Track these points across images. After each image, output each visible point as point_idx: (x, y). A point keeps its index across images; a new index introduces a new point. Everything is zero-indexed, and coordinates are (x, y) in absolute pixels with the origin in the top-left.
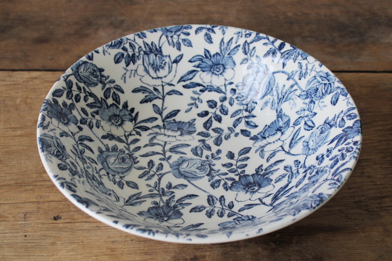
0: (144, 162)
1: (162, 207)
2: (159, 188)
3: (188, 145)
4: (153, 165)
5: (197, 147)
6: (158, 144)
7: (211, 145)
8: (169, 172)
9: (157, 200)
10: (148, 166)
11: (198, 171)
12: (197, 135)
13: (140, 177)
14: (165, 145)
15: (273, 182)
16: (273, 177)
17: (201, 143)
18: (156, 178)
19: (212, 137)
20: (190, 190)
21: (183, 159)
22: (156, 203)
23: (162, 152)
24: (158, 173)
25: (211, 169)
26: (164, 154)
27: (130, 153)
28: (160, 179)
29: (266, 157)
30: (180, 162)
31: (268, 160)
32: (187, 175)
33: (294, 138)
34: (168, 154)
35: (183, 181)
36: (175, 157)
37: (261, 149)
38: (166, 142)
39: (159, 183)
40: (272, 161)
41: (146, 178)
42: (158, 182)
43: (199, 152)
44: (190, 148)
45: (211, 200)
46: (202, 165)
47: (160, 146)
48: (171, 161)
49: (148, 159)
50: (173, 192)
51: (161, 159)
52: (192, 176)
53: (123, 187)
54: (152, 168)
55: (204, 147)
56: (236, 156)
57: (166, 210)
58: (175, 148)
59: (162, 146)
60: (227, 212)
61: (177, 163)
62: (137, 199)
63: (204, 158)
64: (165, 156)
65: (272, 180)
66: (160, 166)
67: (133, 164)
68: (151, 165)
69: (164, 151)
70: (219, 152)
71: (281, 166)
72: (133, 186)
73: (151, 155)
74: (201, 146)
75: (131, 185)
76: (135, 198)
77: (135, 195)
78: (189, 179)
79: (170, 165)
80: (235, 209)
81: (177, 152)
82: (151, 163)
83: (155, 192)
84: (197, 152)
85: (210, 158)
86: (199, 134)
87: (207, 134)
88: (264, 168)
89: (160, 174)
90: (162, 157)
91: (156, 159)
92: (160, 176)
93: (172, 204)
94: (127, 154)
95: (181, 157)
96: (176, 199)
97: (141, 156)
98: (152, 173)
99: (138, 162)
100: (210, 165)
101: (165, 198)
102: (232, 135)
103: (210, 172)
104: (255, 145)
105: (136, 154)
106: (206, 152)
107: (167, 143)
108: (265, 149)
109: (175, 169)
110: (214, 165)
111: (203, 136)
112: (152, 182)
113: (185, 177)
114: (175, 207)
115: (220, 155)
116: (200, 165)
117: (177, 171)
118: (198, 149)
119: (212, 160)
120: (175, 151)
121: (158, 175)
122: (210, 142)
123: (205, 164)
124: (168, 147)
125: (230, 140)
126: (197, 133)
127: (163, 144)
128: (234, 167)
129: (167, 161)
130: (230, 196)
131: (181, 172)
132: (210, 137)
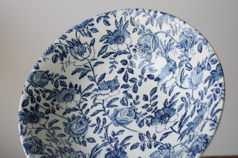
0: (93, 120)
1: (113, 152)
2: (107, 137)
3: (118, 98)
4: (100, 121)
5: (123, 98)
6: (99, 103)
7: (131, 94)
8: (111, 124)
9: (109, 146)
10: (97, 122)
11: (128, 117)
12: (121, 88)
13: (95, 132)
14: (103, 103)
15: (177, 111)
16: (176, 107)
17: (125, 94)
18: (104, 131)
19: (131, 87)
20: (127, 133)
21: (117, 110)
22: (109, 150)
23: (103, 109)
24: (104, 126)
25: (136, 113)
26: (104, 110)
27: (84, 116)
28: (106, 131)
29: (168, 92)
30: (115, 114)
31: (170, 95)
32: (122, 122)
33: (182, 76)
34: (107, 109)
35: (121, 128)
36: (112, 111)
37: (164, 86)
38: (103, 100)
39: (107, 133)
40: (172, 94)
41: (98, 132)
42: (106, 133)
43: (125, 102)
44: (119, 100)
45: (141, 137)
46: (129, 112)
47: (101, 104)
48: (110, 114)
49: (95, 117)
50: (117, 138)
51: (103, 115)
52: (126, 122)
53: (86, 144)
54: (100, 123)
55: (128, 97)
56: (149, 97)
57: (116, 153)
58: (110, 103)
59: (102, 104)
60: (153, 143)
61: (114, 115)
62: (97, 150)
63: (129, 106)
64: (105, 112)
65: (175, 110)
66: (104, 120)
67: (88, 123)
68: (99, 121)
69: (104, 108)
70: (137, 97)
71: (178, 97)
72: (92, 141)
73: (97, 113)
74: (125, 97)
75: (90, 140)
76: (95, 150)
77: (95, 147)
78: (124, 125)
79: (110, 117)
80: (158, 140)
81: (112, 106)
82: (98, 119)
83: (106, 141)
84: (124, 102)
85: (133, 104)
86: (122, 87)
87: (127, 86)
88: (168, 101)
89: (106, 127)
90: (103, 113)
91: (100, 115)
92: (106, 128)
93: (119, 147)
94: (83, 117)
95: (115, 109)
96: (120, 142)
97: (91, 116)
98: (101, 127)
99: (90, 121)
100: (134, 110)
101: (113, 144)
102: (143, 81)
103: (136, 116)
104: (159, 84)
105: (88, 116)
106: (130, 101)
107: (104, 100)
108: (166, 86)
109: (114, 120)
110: (137, 109)
111: (125, 88)
112: (102, 134)
113: (122, 124)
114: (121, 148)
115: (139, 100)
116: (128, 112)
117: (115, 121)
118: (124, 100)
119: (135, 105)
120: (110, 106)
121: (105, 128)
122: (130, 91)
123: (131, 110)
124: (105, 104)
125: (142, 85)
126: (120, 87)
127: (102, 102)
128: (150, 106)
129: (108, 115)
130: (152, 130)
131: (118, 121)
132: (129, 87)
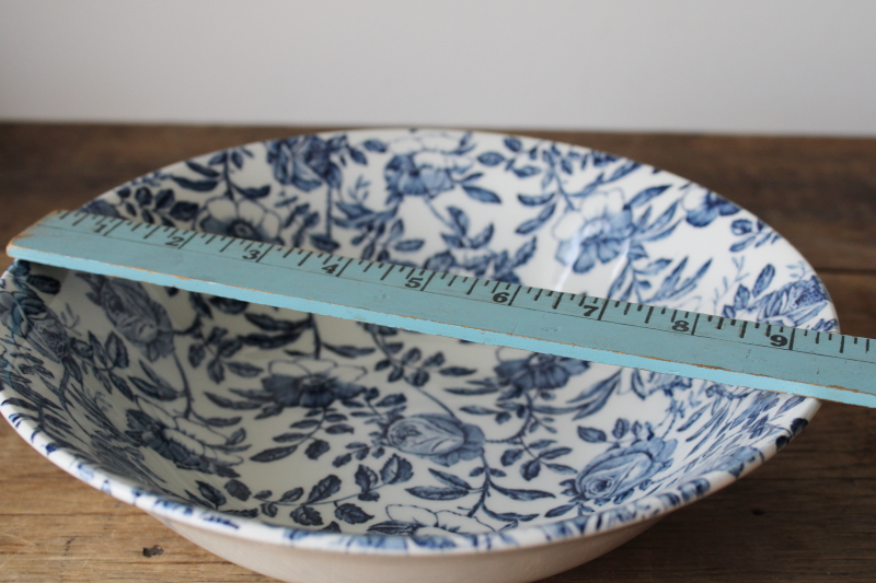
0: (548, 480)
1: (534, 386)
2: (528, 421)
3: (412, 491)
4: (526, 467)
5: (393, 482)
6: (493, 515)
7: (353, 479)
8: (492, 442)
9: (539, 402)
10: (538, 469)
11: (420, 428)
12: (371, 517)
13: (566, 450)
14: (476, 508)
15: (265, 375)
16: (254, 384)
17: (374, 492)
18: (529, 438)
19: (335, 503)
20: (455, 402)
21: (443, 461)
22: (545, 396)
23: (491, 490)
24: (520, 447)
25: (385, 427)
26: (488, 484)
27: (581, 501)
28: (521, 434)
29: (235, 428)
30: (456, 455)
31: (237, 421)
32: (450, 427)
34: (477, 482)
35: (466, 419)
36: (462, 469)
37: (230, 447)
38: (470, 515)
39: (524, 428)
40: (228, 414)
41: (552, 447)
42: (527, 432)
43: (394, 467)
44: (411, 484)
45: (420, 380)
46: (403, 438)
47: (490, 508)
48: (478, 463)
49: (534, 484)
50: (500, 406)
51: (502, 474)
52: (441, 424)
54: (531, 463)
55: (372, 478)
56: (304, 445)
57: (528, 381)
58: (451, 493)
59: (485, 508)
61: (462, 455)
62: (586, 406)
63: (389, 452)
64: (488, 479)
65: (264, 381)
66: (509, 460)
67: (577, 481)
68: (532, 468)
69: (484, 492)
70: (339, 462)
72: (591, 433)
73: (523, 491)
74: (380, 483)
75: (595, 435)
76: (591, 407)
77: (590, 413)
78: (450, 418)
79: (482, 456)
81: (452, 479)
82: (530, 472)
83: (539, 416)
84: (399, 468)
85: (373, 450)
86: (367, 517)
87: (343, 513)
88: (258, 412)
89: (516, 443)
90: (496, 480)
91: (513, 478)
92: (518, 440)
93: (508, 389)
94: (588, 499)
95: (447, 465)
96: (496, 395)
97: (552, 495)
98: (536, 452)
99: (563, 484)
100: (385, 435)
101: (522, 400)
102: (276, 497)
103: (392, 422)
104: (237, 460)
105: (563, 500)
106: (374, 464)
107: (467, 512)
108: (221, 441)
109: (475, 443)
110: (375, 434)
111: (359, 509)
112: (540, 434)
113: (457, 424)
114: (505, 384)
115: (343, 452)
116: (409, 439)
117: (471, 439)
118: (393, 476)
119: (370, 444)
120: (456, 484)
121: (522, 443)
122: (349, 490)
123: (395, 439)
124: (470, 500)
125: (291, 487)
126: (370, 523)
127: (480, 513)
128: (326, 424)
129: (486, 465)
131: (462, 434)
132: (340, 504)
